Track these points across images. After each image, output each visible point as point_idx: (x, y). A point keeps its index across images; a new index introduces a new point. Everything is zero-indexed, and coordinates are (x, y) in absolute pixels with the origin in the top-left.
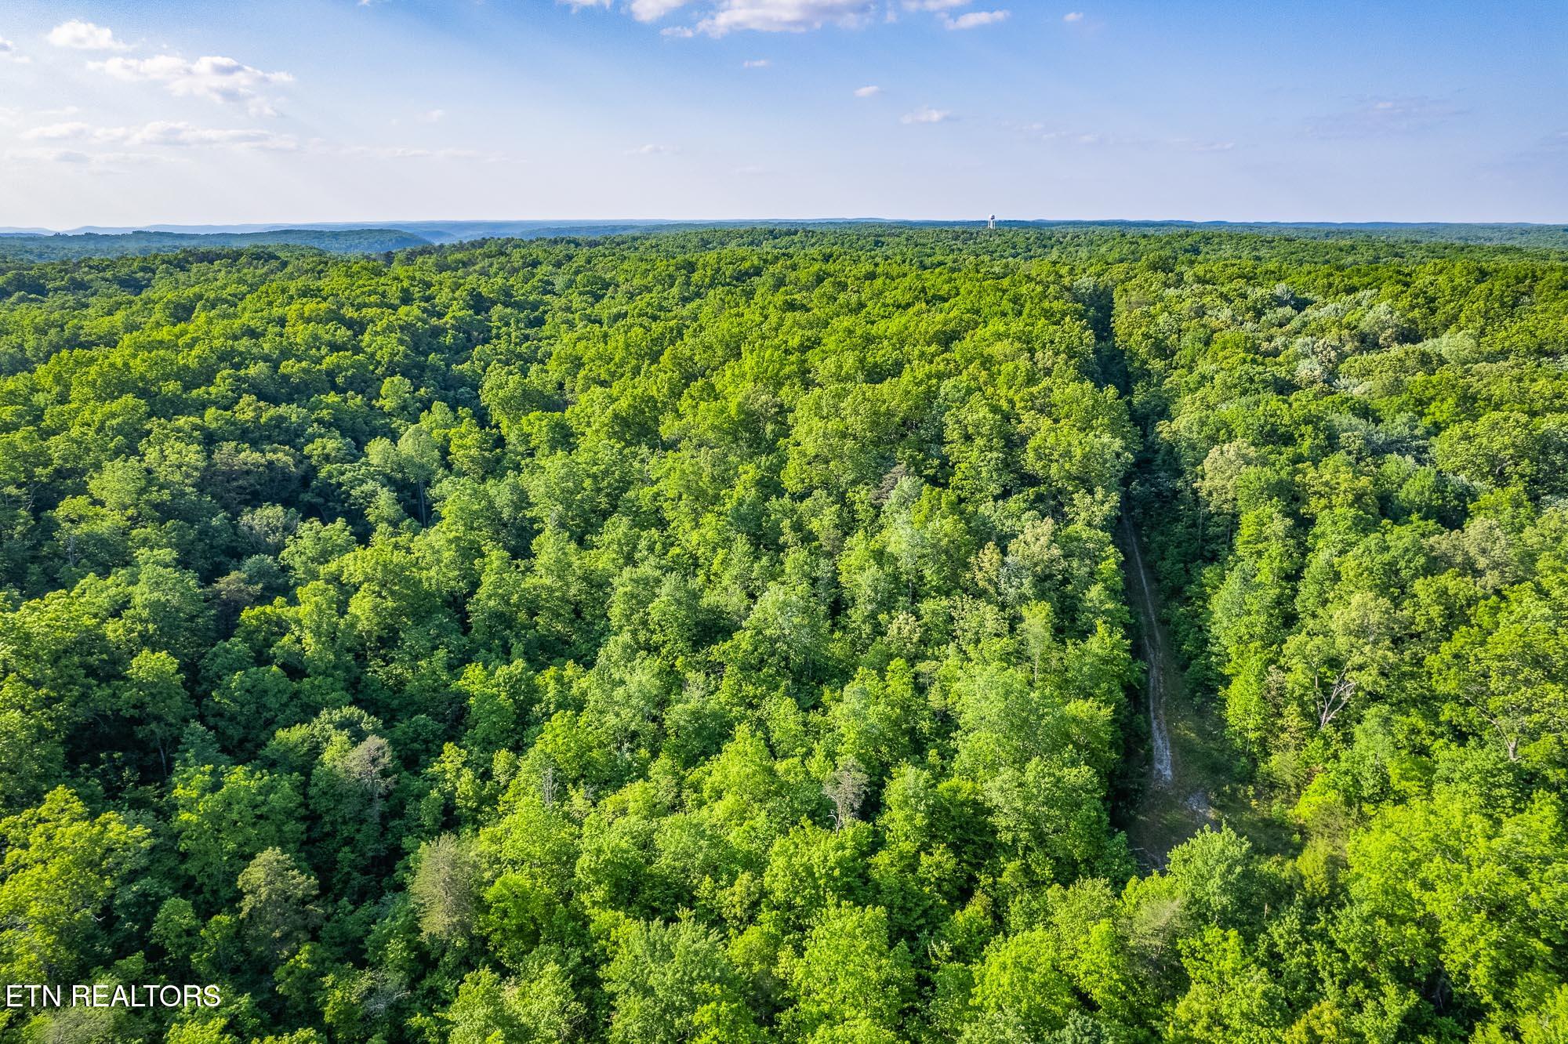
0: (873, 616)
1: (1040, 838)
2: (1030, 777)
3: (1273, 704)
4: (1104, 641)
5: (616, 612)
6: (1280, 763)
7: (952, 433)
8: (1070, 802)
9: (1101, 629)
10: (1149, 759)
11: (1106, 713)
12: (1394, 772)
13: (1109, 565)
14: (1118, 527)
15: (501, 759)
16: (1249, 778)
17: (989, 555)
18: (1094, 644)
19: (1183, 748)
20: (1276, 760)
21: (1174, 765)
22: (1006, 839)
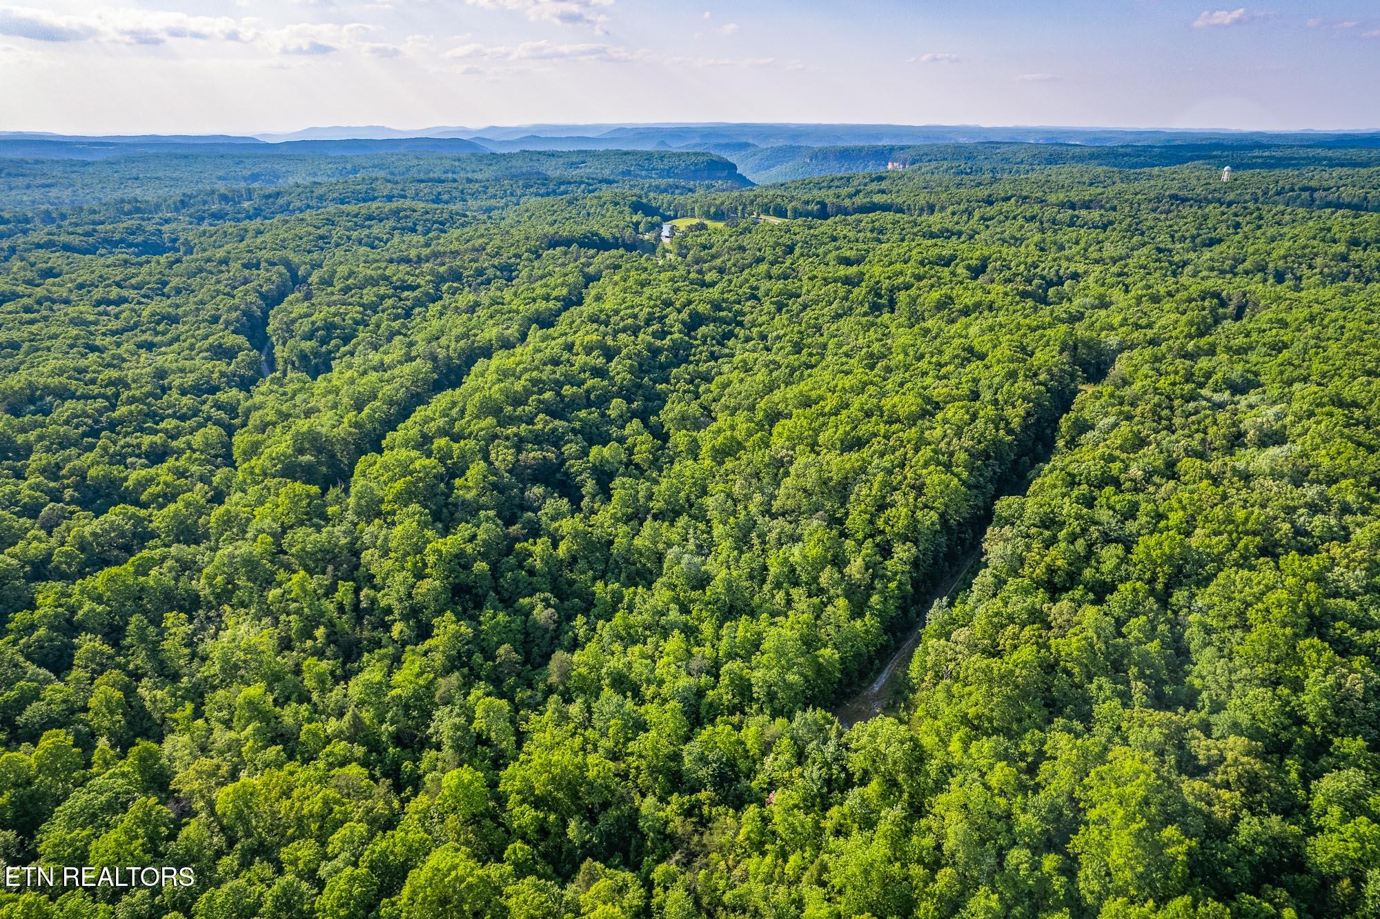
15: (600, 623)
17: (828, 570)
22: (755, 695)
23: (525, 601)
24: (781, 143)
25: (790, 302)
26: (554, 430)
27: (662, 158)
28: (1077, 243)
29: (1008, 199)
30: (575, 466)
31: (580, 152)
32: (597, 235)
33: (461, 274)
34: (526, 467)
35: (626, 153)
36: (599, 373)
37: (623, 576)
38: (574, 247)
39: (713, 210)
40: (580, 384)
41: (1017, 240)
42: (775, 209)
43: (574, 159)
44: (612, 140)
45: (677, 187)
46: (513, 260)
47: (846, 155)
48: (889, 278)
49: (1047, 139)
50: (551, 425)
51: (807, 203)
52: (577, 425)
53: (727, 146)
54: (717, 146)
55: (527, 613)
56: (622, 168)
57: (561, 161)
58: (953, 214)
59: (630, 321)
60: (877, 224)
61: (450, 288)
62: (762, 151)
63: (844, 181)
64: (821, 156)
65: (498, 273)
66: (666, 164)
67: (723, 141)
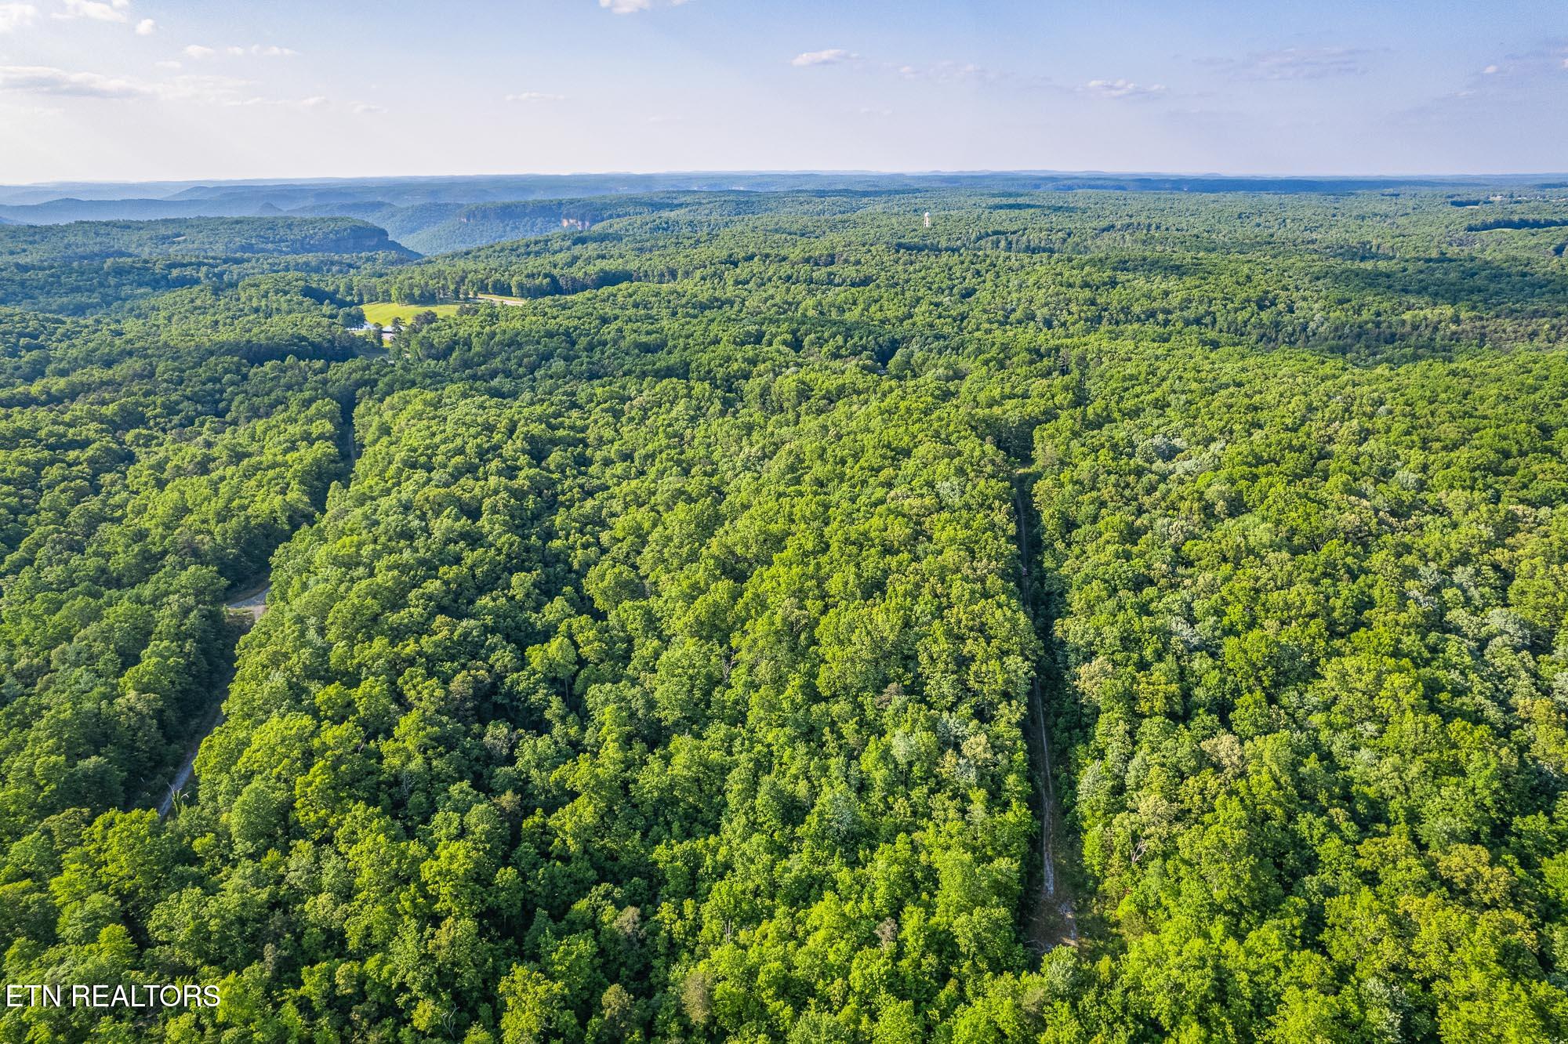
0: (885, 798)
1: (981, 948)
2: (975, 918)
3: (1107, 849)
4: (1016, 814)
5: (732, 799)
6: (1109, 884)
7: (923, 658)
8: (996, 926)
9: (1015, 805)
10: (1041, 881)
11: (1015, 867)
12: (1162, 895)
13: (1019, 756)
14: (1027, 727)
15: (689, 905)
16: (1093, 892)
17: (950, 756)
18: (1010, 816)
19: (1060, 871)
20: (1107, 884)
21: (1055, 883)
22: (964, 950)
23: (581, 905)
24: (419, 201)
25: (626, 407)
26: (466, 634)
27: (290, 226)
28: (855, 303)
29: (750, 258)
30: (520, 681)
31: (166, 222)
32: (304, 339)
33: (143, 415)
34: (464, 700)
35: (237, 222)
36: (474, 540)
37: (676, 826)
38: (290, 360)
39: (417, 292)
40: (458, 560)
41: (790, 304)
42: (494, 286)
43: (163, 231)
44: (191, 203)
45: (332, 263)
46: (210, 386)
47: (508, 213)
48: (721, 365)
49: (710, 186)
50: (459, 631)
51: (532, 276)
52: (489, 620)
53: (356, 207)
54: (342, 207)
55: (592, 924)
56: (239, 241)
57: (145, 235)
58: (703, 278)
59: (458, 459)
60: (637, 298)
61: (138, 436)
62: (401, 210)
63: (541, 245)
64: (480, 214)
65: (199, 407)
66: (296, 234)
67: (349, 201)
